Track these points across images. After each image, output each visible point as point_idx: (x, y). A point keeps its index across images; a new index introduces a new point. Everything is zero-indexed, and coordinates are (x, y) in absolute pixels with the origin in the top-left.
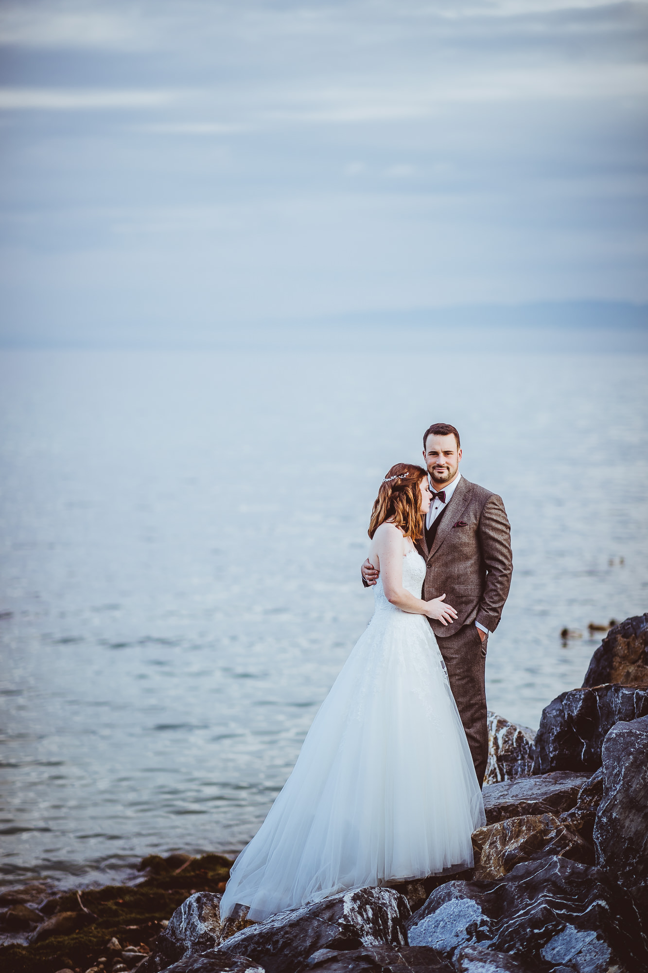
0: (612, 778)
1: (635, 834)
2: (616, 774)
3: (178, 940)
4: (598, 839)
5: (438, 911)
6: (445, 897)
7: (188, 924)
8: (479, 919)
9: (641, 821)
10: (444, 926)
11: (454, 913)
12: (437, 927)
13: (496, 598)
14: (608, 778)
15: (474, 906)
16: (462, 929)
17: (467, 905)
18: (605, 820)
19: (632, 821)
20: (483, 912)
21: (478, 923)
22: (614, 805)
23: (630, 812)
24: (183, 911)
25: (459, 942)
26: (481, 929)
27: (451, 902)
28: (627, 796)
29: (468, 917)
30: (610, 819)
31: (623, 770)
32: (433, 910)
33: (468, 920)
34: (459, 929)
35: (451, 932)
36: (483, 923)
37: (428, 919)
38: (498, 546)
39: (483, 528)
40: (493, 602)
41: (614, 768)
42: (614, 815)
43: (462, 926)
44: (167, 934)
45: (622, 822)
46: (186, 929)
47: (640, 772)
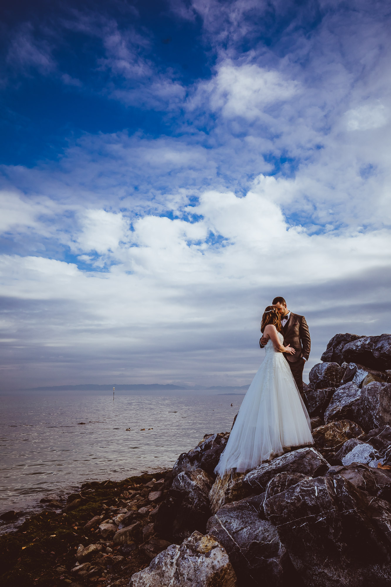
0: (374, 402)
1: (389, 421)
2: (375, 401)
3: (181, 490)
4: (377, 423)
5: (353, 450)
6: (353, 445)
7: (185, 483)
8: (373, 451)
9: (390, 416)
10: (358, 456)
11: (360, 450)
12: (355, 456)
13: (308, 349)
14: (373, 402)
15: (369, 446)
16: (367, 456)
17: (365, 446)
18: (378, 417)
19: (387, 416)
20: (374, 448)
21: (374, 452)
22: (379, 411)
23: (385, 413)
24: (179, 479)
25: (368, 461)
26: (376, 454)
27: (358, 446)
28: (383, 408)
29: (368, 451)
30: (379, 416)
31: (379, 399)
32: (351, 450)
33: (368, 452)
34: (366, 456)
35: (362, 458)
36: (376, 452)
37: (349, 454)
38: (307, 332)
39: (302, 326)
40: (308, 351)
41: (374, 399)
42: (380, 415)
43: (367, 455)
44: (174, 488)
45: (384, 417)
46: (184, 485)
47: (384, 400)
